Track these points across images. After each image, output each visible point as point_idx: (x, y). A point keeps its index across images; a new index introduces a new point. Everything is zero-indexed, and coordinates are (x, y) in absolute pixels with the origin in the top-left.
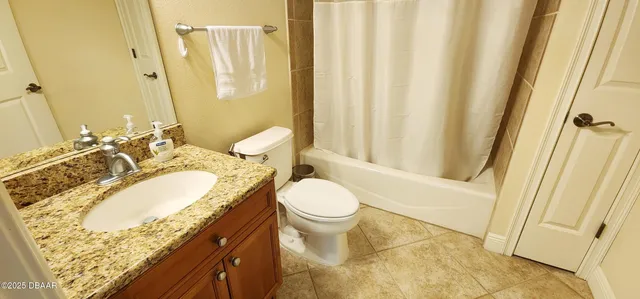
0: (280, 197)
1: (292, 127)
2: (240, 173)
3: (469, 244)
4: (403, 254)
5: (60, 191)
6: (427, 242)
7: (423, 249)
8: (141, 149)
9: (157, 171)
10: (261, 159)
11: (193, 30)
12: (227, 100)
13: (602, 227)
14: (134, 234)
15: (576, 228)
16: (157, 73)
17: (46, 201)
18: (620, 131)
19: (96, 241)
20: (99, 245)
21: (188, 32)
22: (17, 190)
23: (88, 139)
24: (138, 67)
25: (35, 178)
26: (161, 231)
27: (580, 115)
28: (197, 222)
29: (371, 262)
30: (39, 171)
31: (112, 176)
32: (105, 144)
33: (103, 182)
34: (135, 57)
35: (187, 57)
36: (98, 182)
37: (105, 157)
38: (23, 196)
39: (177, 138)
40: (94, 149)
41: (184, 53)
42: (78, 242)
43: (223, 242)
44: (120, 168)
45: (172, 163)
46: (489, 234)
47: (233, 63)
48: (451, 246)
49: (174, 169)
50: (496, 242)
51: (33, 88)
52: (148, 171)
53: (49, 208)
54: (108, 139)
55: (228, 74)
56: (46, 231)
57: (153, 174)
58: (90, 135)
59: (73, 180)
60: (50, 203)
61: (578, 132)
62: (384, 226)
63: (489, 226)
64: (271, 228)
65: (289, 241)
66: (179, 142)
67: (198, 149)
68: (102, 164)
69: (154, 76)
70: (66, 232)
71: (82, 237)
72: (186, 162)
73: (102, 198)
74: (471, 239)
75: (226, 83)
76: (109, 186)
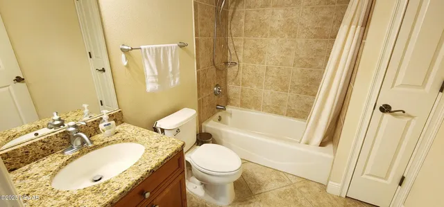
0: (187, 158)
1: (197, 108)
2: (160, 145)
3: (316, 189)
4: (272, 196)
5: (37, 159)
6: (288, 188)
7: (286, 193)
8: (93, 128)
9: (104, 144)
10: (175, 132)
11: (132, 49)
12: (153, 93)
13: (403, 179)
14: (87, 192)
15: (386, 178)
16: (106, 69)
17: (27, 167)
18: (409, 116)
19: (61, 198)
20: (63, 200)
21: (128, 50)
22: (7, 161)
23: (58, 122)
24: (92, 65)
25: (21, 152)
26: (106, 189)
27: (383, 105)
28: (131, 183)
29: (250, 203)
30: (24, 147)
31: (72, 148)
32: (69, 127)
33: (67, 153)
34: (91, 57)
35: (127, 66)
36: (63, 153)
37: (69, 136)
38: (10, 164)
39: (118, 119)
40: (62, 129)
41: (125, 63)
42: (49, 199)
43: (147, 195)
44: (79, 143)
45: (114, 138)
46: (330, 182)
47: (157, 69)
48: (304, 190)
49: (115, 141)
50: (335, 188)
51: (19, 80)
52: (98, 143)
53: (29, 172)
54: (72, 123)
55: (155, 76)
56: (27, 190)
57: (101, 145)
58: (59, 119)
59: (46, 152)
60: (29, 168)
61: (383, 115)
62: (259, 176)
63: (330, 176)
64: (180, 181)
65: (193, 188)
66: (119, 122)
67: (132, 126)
68: (67, 139)
69: (103, 70)
70: (40, 191)
71: (52, 195)
72: (124, 137)
73: (65, 164)
74: (318, 185)
75: (152, 82)
76: (71, 155)
